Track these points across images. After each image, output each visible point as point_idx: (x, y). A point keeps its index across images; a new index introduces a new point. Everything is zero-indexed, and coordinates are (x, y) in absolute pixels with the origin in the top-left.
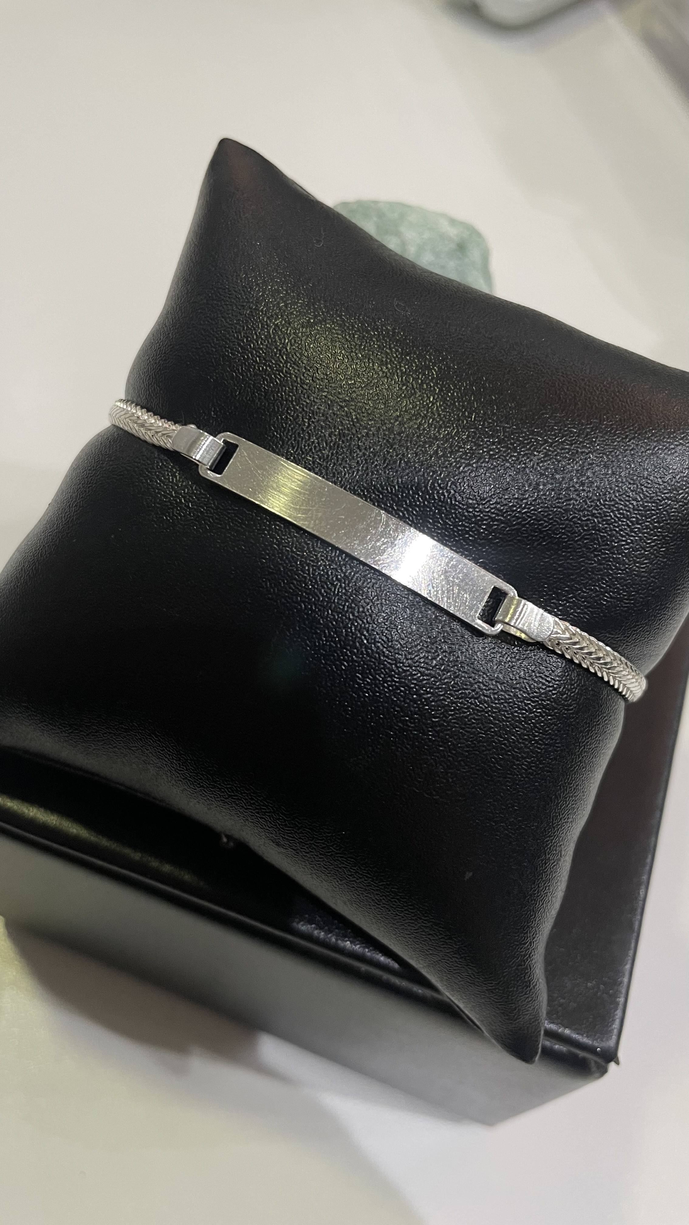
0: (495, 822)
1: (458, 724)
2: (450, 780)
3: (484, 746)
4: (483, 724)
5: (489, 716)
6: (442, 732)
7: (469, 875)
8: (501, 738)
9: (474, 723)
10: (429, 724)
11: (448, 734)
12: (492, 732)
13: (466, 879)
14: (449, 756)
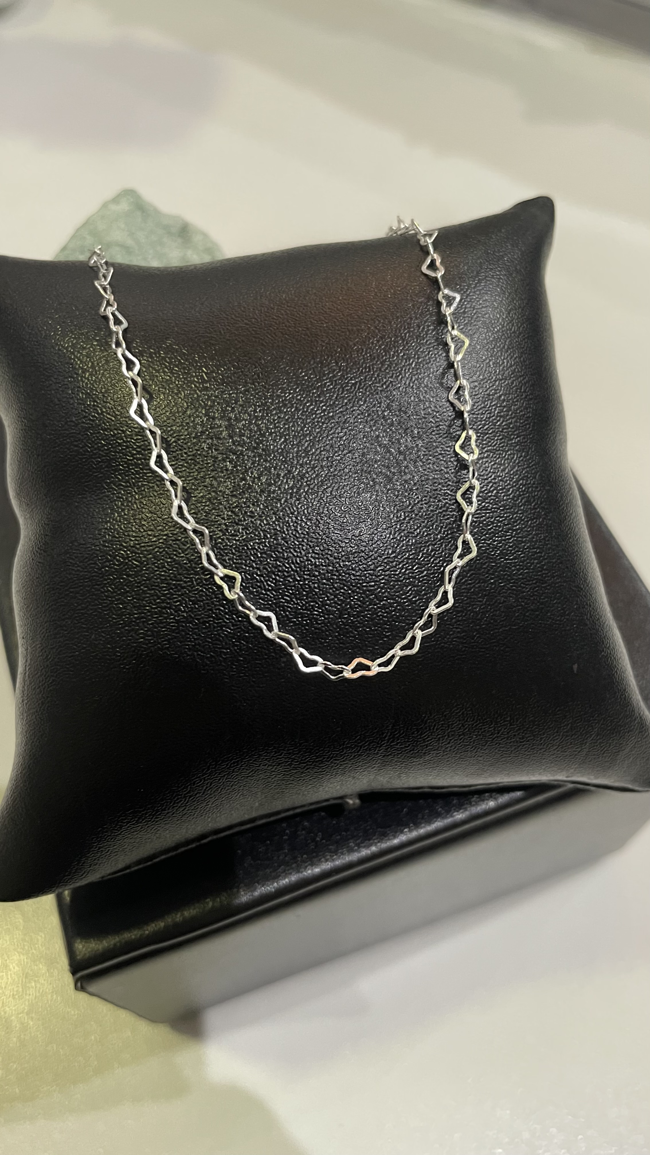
0: (567, 615)
1: (502, 558)
2: (523, 604)
3: (528, 563)
4: (517, 547)
5: (518, 537)
6: (496, 572)
7: (575, 667)
8: (534, 548)
9: (511, 550)
10: (483, 572)
11: (501, 571)
12: (526, 549)
13: (575, 672)
14: (512, 586)
